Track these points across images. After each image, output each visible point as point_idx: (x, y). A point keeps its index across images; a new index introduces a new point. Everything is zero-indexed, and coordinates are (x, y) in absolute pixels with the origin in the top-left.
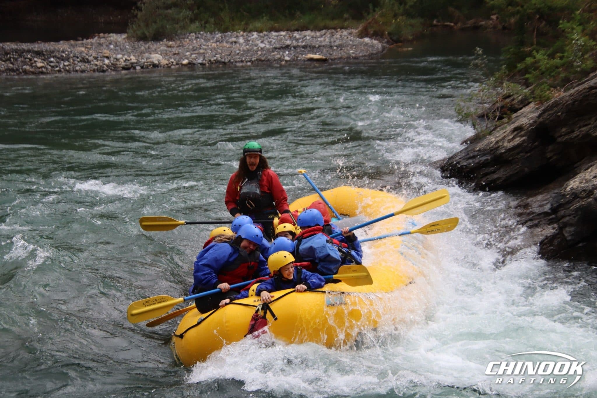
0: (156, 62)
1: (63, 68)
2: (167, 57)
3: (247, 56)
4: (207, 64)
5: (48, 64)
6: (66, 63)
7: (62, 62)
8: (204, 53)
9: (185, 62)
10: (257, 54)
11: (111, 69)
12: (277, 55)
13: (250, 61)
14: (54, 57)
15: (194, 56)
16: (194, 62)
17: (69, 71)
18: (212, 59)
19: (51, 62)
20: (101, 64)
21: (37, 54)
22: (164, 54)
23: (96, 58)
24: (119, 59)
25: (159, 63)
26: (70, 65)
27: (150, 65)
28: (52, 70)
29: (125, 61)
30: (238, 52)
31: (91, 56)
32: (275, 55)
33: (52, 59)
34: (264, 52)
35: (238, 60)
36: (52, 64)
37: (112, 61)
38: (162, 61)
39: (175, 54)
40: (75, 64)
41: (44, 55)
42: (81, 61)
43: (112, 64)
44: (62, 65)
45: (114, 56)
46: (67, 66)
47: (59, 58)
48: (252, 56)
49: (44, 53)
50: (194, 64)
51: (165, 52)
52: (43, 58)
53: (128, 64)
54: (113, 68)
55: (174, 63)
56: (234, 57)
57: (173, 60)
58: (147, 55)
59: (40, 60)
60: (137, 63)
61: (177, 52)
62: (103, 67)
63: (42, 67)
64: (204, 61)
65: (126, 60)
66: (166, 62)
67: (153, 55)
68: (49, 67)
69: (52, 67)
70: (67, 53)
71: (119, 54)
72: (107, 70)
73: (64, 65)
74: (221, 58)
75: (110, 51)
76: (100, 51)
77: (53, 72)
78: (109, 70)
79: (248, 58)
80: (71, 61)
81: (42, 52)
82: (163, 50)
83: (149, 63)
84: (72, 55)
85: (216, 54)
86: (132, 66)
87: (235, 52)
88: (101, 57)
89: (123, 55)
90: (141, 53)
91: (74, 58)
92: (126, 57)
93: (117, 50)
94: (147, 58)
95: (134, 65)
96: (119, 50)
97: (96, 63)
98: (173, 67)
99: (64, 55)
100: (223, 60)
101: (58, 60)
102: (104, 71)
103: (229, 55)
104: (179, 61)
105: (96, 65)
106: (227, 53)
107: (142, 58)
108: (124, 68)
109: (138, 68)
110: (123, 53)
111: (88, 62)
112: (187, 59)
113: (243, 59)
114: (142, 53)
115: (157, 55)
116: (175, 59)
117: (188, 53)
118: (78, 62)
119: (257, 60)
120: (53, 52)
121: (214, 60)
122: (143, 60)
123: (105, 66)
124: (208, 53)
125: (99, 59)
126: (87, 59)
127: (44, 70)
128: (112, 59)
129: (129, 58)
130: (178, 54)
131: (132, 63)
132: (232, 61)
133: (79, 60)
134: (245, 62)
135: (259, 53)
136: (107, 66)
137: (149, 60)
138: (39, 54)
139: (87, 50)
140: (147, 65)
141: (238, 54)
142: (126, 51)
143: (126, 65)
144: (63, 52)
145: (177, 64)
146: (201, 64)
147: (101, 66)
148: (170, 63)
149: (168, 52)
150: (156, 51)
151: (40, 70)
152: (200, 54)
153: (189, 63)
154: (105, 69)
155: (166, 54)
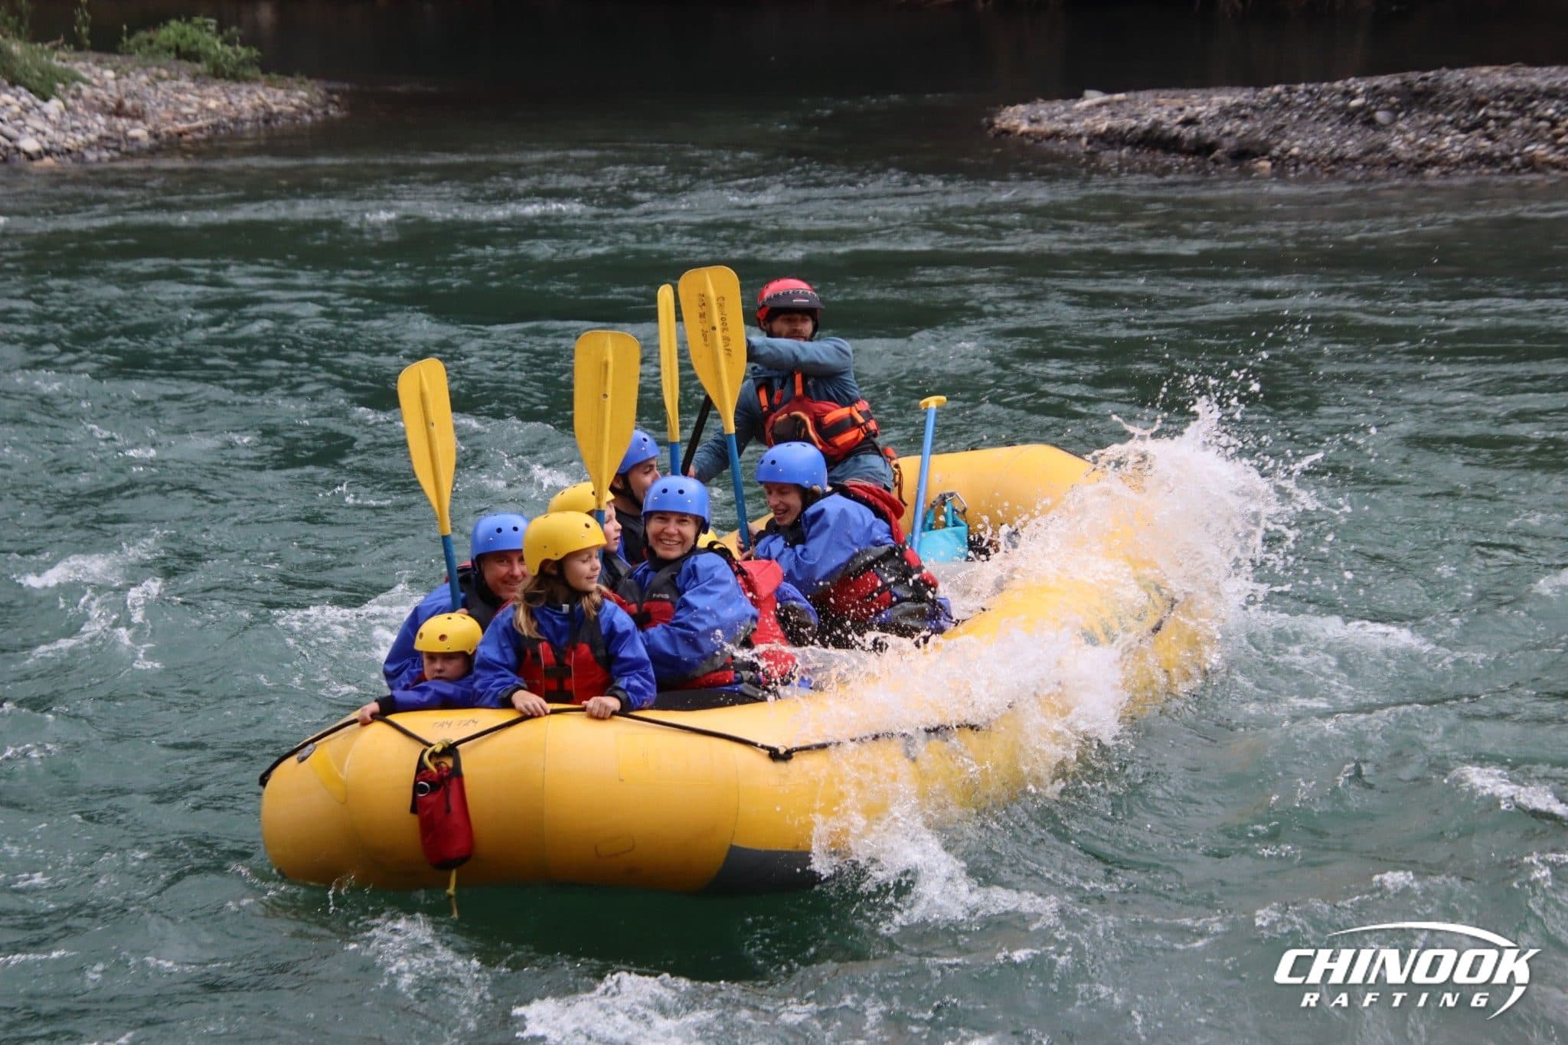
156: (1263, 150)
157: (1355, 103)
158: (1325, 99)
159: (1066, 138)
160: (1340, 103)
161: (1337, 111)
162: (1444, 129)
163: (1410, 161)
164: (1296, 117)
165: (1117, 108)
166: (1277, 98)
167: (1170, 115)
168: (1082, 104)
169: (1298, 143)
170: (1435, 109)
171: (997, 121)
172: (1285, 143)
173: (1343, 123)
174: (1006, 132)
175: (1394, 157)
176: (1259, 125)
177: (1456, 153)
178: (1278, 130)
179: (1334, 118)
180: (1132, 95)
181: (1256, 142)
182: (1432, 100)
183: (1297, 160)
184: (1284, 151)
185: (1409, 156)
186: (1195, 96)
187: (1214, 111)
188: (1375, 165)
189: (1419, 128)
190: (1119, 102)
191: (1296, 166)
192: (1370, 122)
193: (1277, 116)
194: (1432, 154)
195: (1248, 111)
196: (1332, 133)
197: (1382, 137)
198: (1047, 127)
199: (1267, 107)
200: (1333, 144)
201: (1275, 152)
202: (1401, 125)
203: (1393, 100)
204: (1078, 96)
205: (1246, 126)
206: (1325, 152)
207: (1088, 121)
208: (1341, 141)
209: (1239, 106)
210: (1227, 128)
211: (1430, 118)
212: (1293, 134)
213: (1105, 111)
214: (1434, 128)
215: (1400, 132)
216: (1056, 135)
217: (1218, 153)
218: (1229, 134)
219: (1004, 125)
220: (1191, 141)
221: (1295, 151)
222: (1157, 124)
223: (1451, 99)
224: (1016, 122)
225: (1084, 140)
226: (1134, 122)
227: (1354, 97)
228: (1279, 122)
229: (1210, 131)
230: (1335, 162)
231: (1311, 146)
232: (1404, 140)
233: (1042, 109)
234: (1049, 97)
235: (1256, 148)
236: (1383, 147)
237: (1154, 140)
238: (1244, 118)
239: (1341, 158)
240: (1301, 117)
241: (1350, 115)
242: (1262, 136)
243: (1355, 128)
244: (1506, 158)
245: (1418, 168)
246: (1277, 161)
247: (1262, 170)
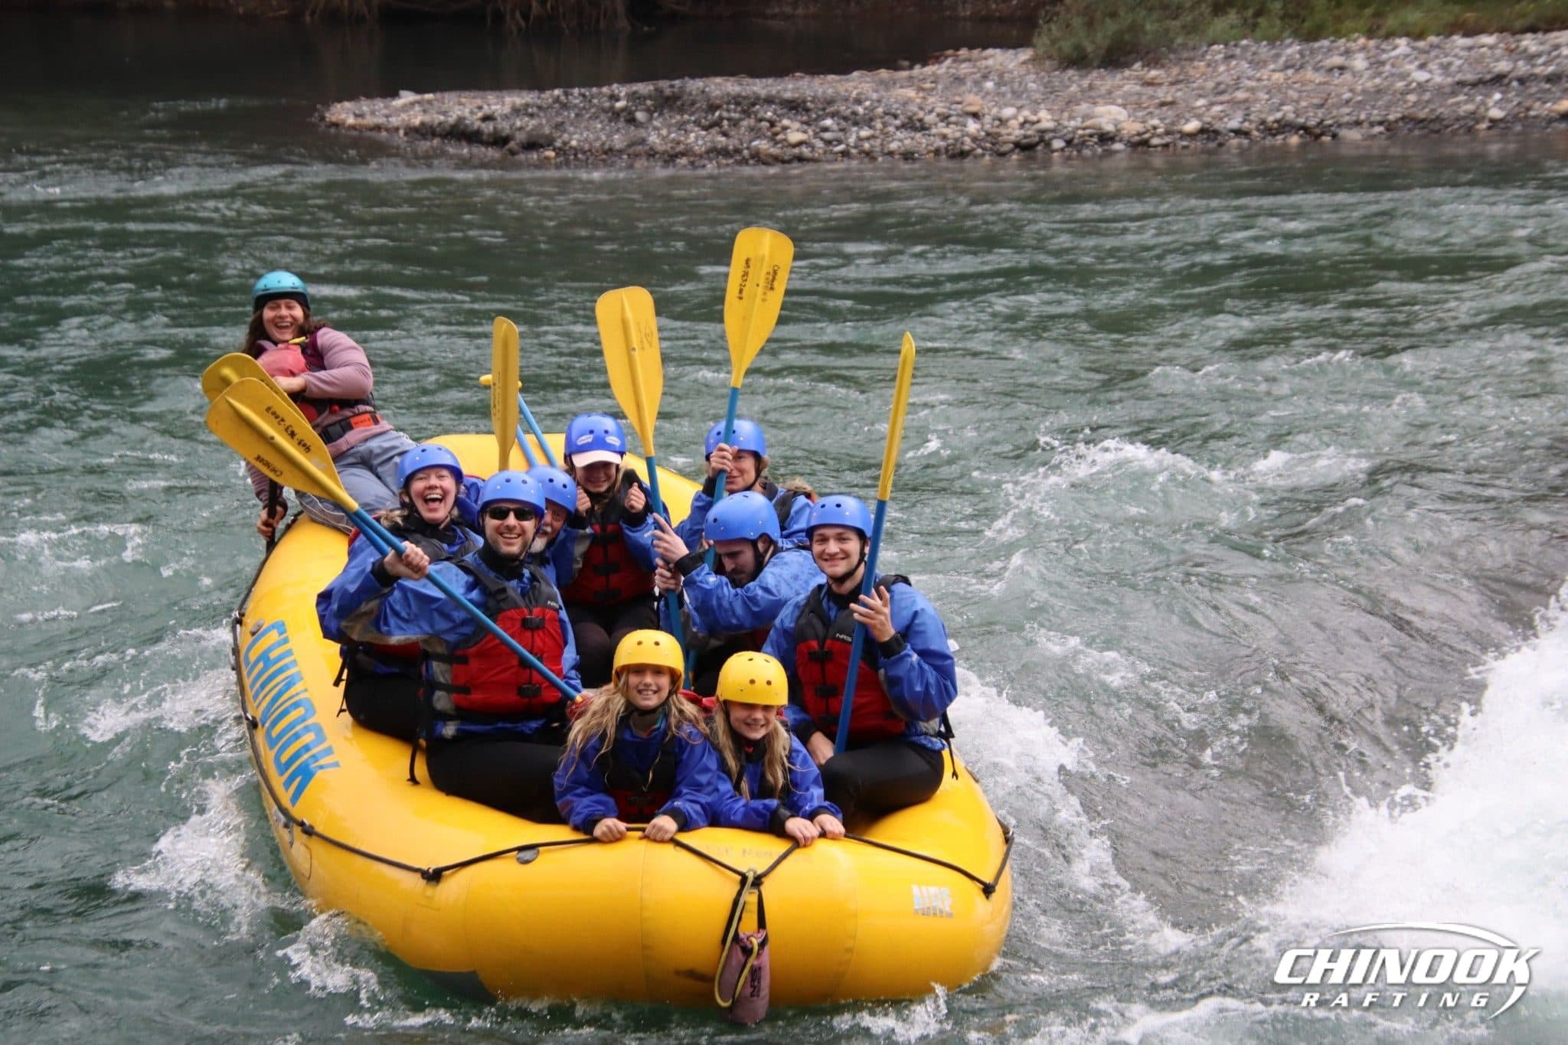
0: (1109, 128)
1: (855, 147)
2: (1140, 114)
3: (1373, 107)
4: (1255, 133)
5: (816, 135)
6: (865, 133)
7: (855, 129)
8: (1246, 101)
9: (1192, 126)
10: (1406, 102)
11: (984, 149)
12: (1466, 102)
13: (1380, 123)
14: (833, 115)
15: (1217, 108)
16: (1218, 126)
17: (868, 154)
18: (1271, 119)
19: (826, 129)
20: (958, 134)
21: (791, 109)
22: (1134, 105)
23: (944, 118)
24: (1007, 120)
25: (1118, 131)
26: (873, 137)
27: (1091, 136)
28: (825, 152)
29: (1022, 125)
30: (1347, 96)
31: (931, 111)
32: (1458, 104)
33: (828, 122)
34: (1427, 96)
35: (1346, 119)
36: (827, 135)
37: (987, 127)
38: (1125, 125)
39: (1163, 104)
40: (887, 134)
41: (807, 110)
42: (903, 126)
43: (988, 134)
44: (854, 136)
45: (995, 111)
46: (868, 139)
47: (845, 119)
48: (1387, 107)
49: (809, 104)
50: (1216, 132)
51: (1135, 98)
52: (805, 118)
53: (1030, 132)
54: (988, 145)
55: (1160, 131)
56: (1335, 113)
57: (1155, 122)
58: (1084, 107)
59: (797, 125)
60: (1054, 131)
61: (1169, 99)
62: (962, 143)
63: (800, 144)
64: (1246, 124)
65: (1026, 122)
66: (1138, 127)
67: (1100, 109)
68: (819, 144)
69: (828, 142)
70: (868, 103)
71: (1006, 105)
72: (974, 149)
73: (860, 139)
74: (1298, 116)
75: (983, 98)
76: (958, 99)
77: (830, 157)
78: (979, 151)
79: (1376, 115)
80: (879, 125)
81: (804, 102)
82: (1131, 94)
83: (1088, 131)
84: (880, 110)
85: (1282, 104)
86: (1042, 140)
87: (1339, 95)
88: (958, 115)
89: (1020, 108)
90: (1069, 103)
91: (887, 118)
92: (1026, 113)
93: (1004, 95)
94: (1086, 117)
95: (1047, 137)
96: (1009, 95)
97: (946, 131)
98: (1155, 141)
99: (860, 110)
100: (1301, 120)
101: (843, 124)
102: (963, 154)
103: (1321, 106)
104: (1173, 123)
105: (944, 137)
106: (1316, 101)
107: (1071, 118)
108: (1019, 146)
109: (1058, 144)
110: (1020, 103)
111: (923, 128)
112: (1198, 117)
113: (1363, 117)
114: (1071, 102)
115: (1114, 109)
116: (1162, 119)
117: (1201, 102)
118: (898, 128)
119: (1403, 118)
120: (830, 102)
121: (1277, 121)
122: (1073, 123)
123: (967, 140)
124: (1257, 100)
125: (953, 119)
126: (921, 120)
127: (805, 151)
128: (987, 119)
129: (1034, 118)
130: (1172, 103)
131: (1043, 132)
132: (1329, 122)
133: (898, 122)
134: (1366, 125)
135: (1412, 98)
136: (974, 139)
137: (1088, 123)
138: (794, 106)
139: (921, 94)
140: (1082, 136)
141: (1348, 102)
142: (1028, 97)
143: (1025, 137)
144: (858, 101)
145: (1168, 133)
146: (1238, 132)
147: (956, 140)
148: (1147, 131)
149: (1144, 98)
150: (1109, 97)
151: (796, 151)
152: (1234, 103)
153: (1202, 131)
154: (966, 148)
155: (1139, 106)
156: (549, 142)
157: (619, 105)
158: (595, 101)
159: (387, 130)
160: (607, 105)
161: (605, 111)
162: (689, 127)
163: (664, 152)
164: (573, 115)
165: (427, 106)
166: (557, 100)
167: (472, 112)
168: (398, 103)
169: (576, 136)
170: (681, 110)
171: (327, 115)
172: (566, 136)
173: (610, 121)
174: (336, 125)
175: (652, 149)
176: (544, 121)
177: (700, 147)
178: (559, 126)
179: (603, 117)
180: (439, 95)
181: (544, 136)
182: (679, 103)
183: (576, 151)
184: (565, 143)
185: (664, 148)
186: (491, 97)
187: (507, 110)
188: (637, 155)
189: (669, 126)
190: (429, 102)
191: (575, 155)
192: (632, 121)
193: (558, 114)
194: (681, 148)
195: (535, 110)
196: (603, 129)
197: (642, 133)
198: (370, 120)
199: (550, 107)
200: (604, 138)
201: (558, 144)
202: (656, 123)
203: (649, 102)
204: (395, 95)
205: (533, 122)
206: (597, 144)
207: (404, 116)
208: (609, 136)
209: (527, 105)
210: (518, 123)
211: (678, 117)
212: (572, 129)
213: (417, 108)
214: (681, 126)
215: (656, 128)
216: (378, 128)
217: (512, 144)
218: (521, 129)
219: (334, 119)
220: (489, 135)
221: (574, 143)
222: (461, 119)
223: (693, 103)
224: (343, 116)
225: (401, 132)
226: (442, 118)
227: (618, 100)
228: (559, 119)
229: (505, 127)
231: (586, 139)
232: (659, 135)
233: (365, 106)
234: (370, 96)
235: (542, 141)
236: (643, 141)
237: (460, 133)
238: (532, 116)
239: (611, 150)
240: (577, 115)
241: (616, 115)
242: (547, 130)
243: (621, 124)
244: (737, 151)
245: (671, 158)
246: (560, 151)
247: (547, 158)
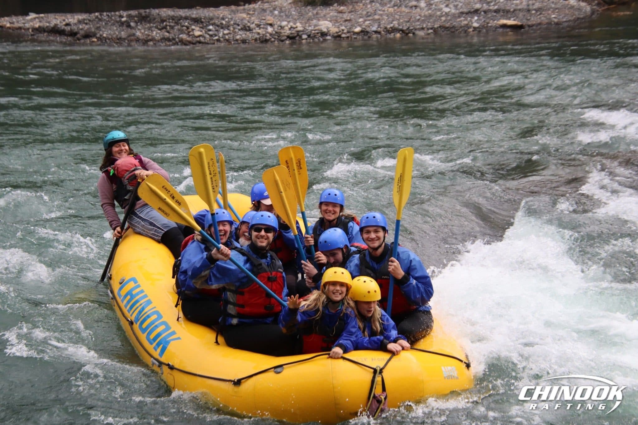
0: (325, 30)
1: (222, 38)
2: (337, 25)
3: (428, 22)
4: (383, 32)
5: (206, 33)
6: (226, 32)
7: (222, 30)
8: (379, 19)
9: (358, 29)
10: (441, 20)
11: (275, 38)
12: (464, 21)
13: (431, 29)
14: (212, 25)
15: (367, 22)
16: (368, 29)
17: (228, 40)
18: (389, 27)
19: (210, 30)
20: (264, 33)
21: (195, 22)
22: (334, 21)
23: (258, 26)
24: (284, 27)
25: (329, 31)
26: (229, 33)
27: (318, 33)
28: (210, 40)
29: (290, 29)
30: (418, 17)
31: (253, 23)
32: (461, 21)
33: (211, 27)
34: (449, 18)
35: (418, 27)
36: (211, 33)
37: (276, 30)
38: (331, 29)
39: (346, 21)
40: (235, 32)
41: (202, 22)
42: (242, 29)
43: (276, 32)
44: (222, 33)
45: (279, 23)
46: (227, 34)
47: (218, 26)
48: (434, 22)
49: (203, 20)
50: (367, 32)
51: (335, 18)
52: (201, 26)
53: (293, 32)
55: (345, 31)
56: (414, 24)
57: (343, 28)
58: (315, 21)
59: (198, 28)
60: (303, 31)
61: (348, 18)
62: (266, 36)
63: (199, 36)
64: (379, 29)
65: (291, 27)
66: (336, 30)
67: (321, 23)
68: (207, 36)
69: (211, 36)
70: (227, 20)
71: (283, 21)
72: (270, 39)
73: (224, 34)
74: (399, 26)
75: (274, 18)
76: (263, 18)
77: (212, 42)
78: (273, 39)
79: (430, 25)
80: (232, 29)
81: (201, 19)
82: (333, 17)
83: (316, 32)
84: (232, 22)
85: (393, 21)
86: (298, 35)
87: (415, 18)
88: (264, 25)
89: (289, 22)
91: (235, 26)
92: (291, 24)
93: (282, 17)
94: (315, 26)
95: (300, 33)
96: (284, 17)
97: (259, 31)
98: (343, 35)
99: (224, 22)
100: (401, 27)
101: (217, 28)
102: (266, 41)
103: (408, 22)
104: (350, 28)
105: (259, 34)
106: (406, 20)
107: (309, 26)
108: (289, 37)
109: (304, 37)
110: (289, 20)
111: (250, 30)
112: (360, 26)
113: (424, 26)
114: (309, 19)
115: (326, 22)
116: (346, 27)
117: (361, 20)
118: (239, 30)
119: (440, 27)
120: (211, 19)
121: (391, 28)
122: (310, 28)
123: (268, 35)
124: (383, 19)
125: (262, 26)
126: (249, 27)
127: (202, 39)
128: (276, 26)
129: (295, 26)
130: (350, 20)
131: (298, 32)
132: (412, 28)
133: (239, 28)
134: (426, 29)
135: (443, 19)
136: (271, 35)
137: (316, 28)
138: (197, 21)
139: (249, 16)
140: (314, 33)
141: (418, 20)
142: (292, 18)
143: (291, 34)
144: (223, 19)
145: (348, 32)
146: (376, 32)
147: (263, 35)
148: (340, 32)
149: (338, 18)
150: (324, 18)
151: (198, 39)
152: (374, 20)
153: (362, 31)
154: (268, 38)
155: (337, 21)
156: (94, 35)
157: (123, 19)
158: (113, 18)
159: (24, 29)
160: (118, 19)
161: (117, 22)
162: (153, 29)
163: (143, 39)
164: (104, 24)
165: (41, 19)
166: (97, 17)
167: (60, 22)
168: (28, 18)
169: (106, 33)
170: (150, 22)
172: (101, 32)
173: (120, 26)
174: (1, 27)
175: (138, 38)
176: (92, 26)
177: (158, 37)
178: (98, 28)
179: (117, 24)
180: (46, 15)
181: (92, 32)
182: (148, 19)
184: (101, 35)
185: (143, 37)
186: (69, 16)
187: (76, 21)
188: (132, 41)
189: (145, 29)
191: (105, 40)
192: (129, 26)
193: (97, 23)
194: (150, 37)
195: (88, 21)
196: (117, 30)
197: (133, 31)
198: (16, 25)
199: (94, 20)
200: (117, 33)
201: (98, 36)
202: (139, 27)
203: (136, 19)
205: (87, 27)
206: (115, 36)
207: (31, 23)
208: (120, 32)
209: (84, 19)
210: (81, 27)
211: (148, 25)
212: (103, 29)
213: (37, 20)
214: (150, 29)
215: (139, 29)
216: (20, 28)
217: (78, 36)
218: (82, 29)
219: (1, 24)
220: (68, 32)
221: (105, 35)
222: (56, 25)
223: (154, 19)
224: (5, 23)
225: (30, 30)
226: (48, 24)
227: (123, 17)
228: (98, 25)
229: (75, 28)
230: (118, 39)
231: (110, 34)
232: (140, 32)
233: (14, 19)
235: (91, 34)
236: (134, 35)
237: (55, 31)
238: (86, 24)
239: (120, 39)
240: (106, 24)
241: (122, 24)
242: (93, 30)
243: (124, 28)
244: (174, 39)
245: (145, 42)
246: (99, 39)
247: (93, 42)
